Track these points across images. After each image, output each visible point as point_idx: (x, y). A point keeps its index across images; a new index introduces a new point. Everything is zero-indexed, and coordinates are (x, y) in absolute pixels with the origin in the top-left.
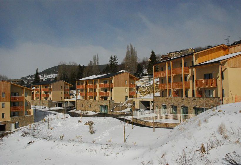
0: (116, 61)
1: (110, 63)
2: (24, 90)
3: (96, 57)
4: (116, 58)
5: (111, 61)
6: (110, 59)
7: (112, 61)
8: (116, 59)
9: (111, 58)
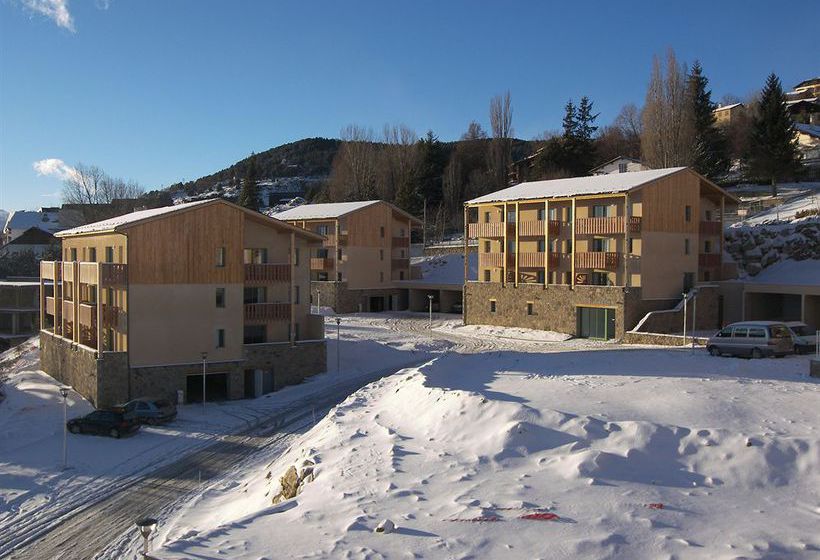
0: (590, 124)
1: (564, 130)
2: (293, 236)
3: (500, 108)
4: (590, 108)
5: (569, 123)
6: (565, 114)
7: (574, 120)
8: (592, 113)
9: (570, 108)
